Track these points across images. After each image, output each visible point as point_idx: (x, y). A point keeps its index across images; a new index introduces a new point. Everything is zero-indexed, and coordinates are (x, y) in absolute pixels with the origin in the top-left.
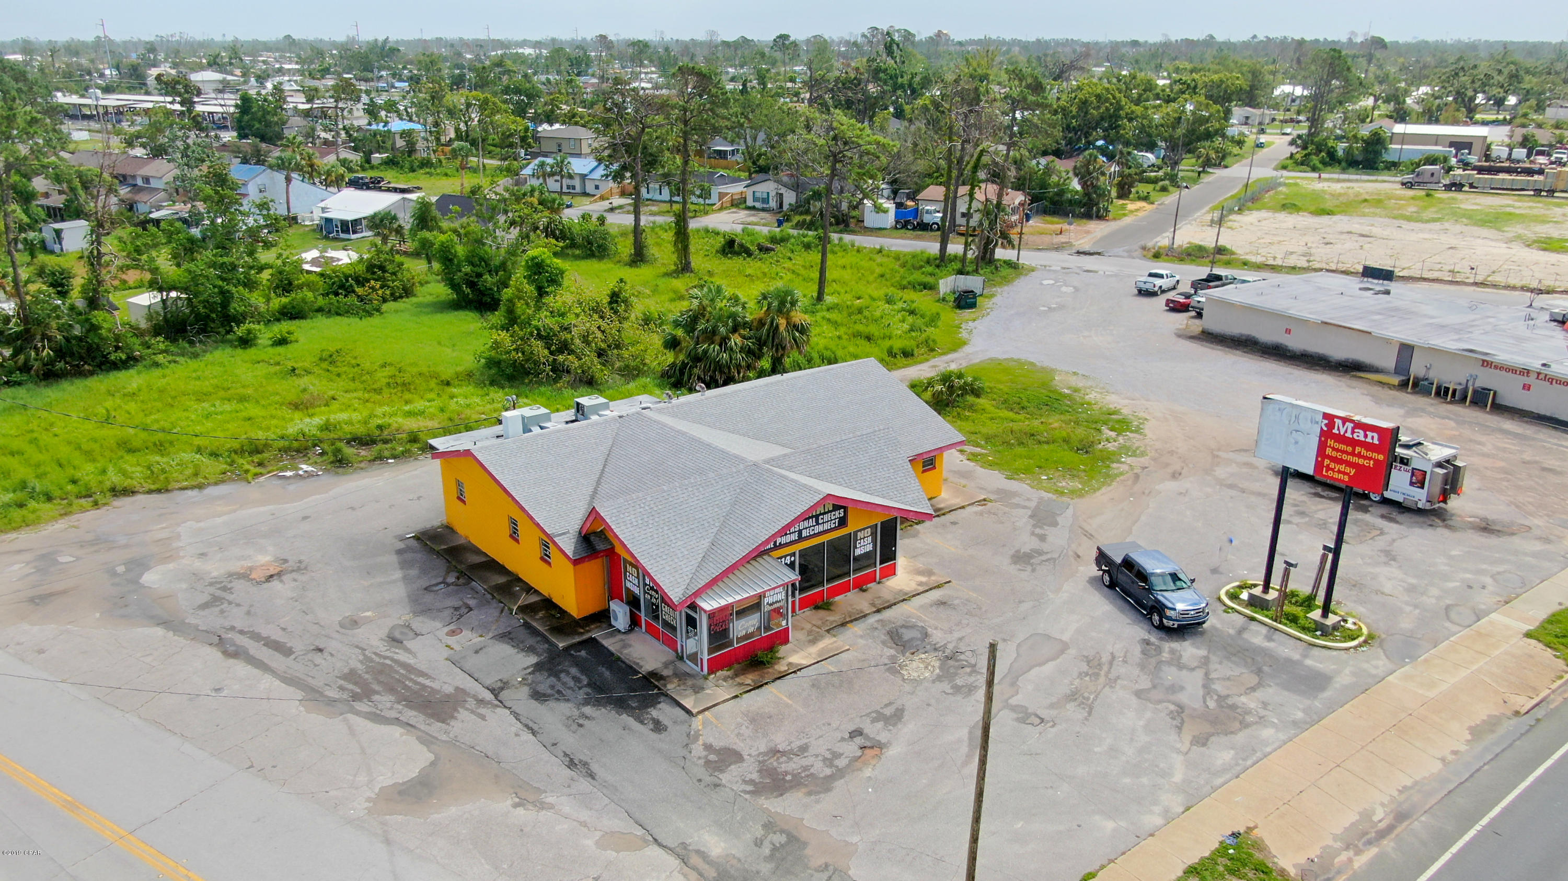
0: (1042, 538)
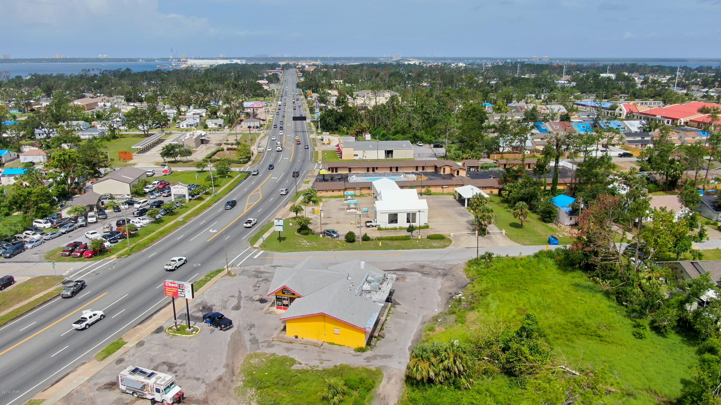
0: (251, 334)
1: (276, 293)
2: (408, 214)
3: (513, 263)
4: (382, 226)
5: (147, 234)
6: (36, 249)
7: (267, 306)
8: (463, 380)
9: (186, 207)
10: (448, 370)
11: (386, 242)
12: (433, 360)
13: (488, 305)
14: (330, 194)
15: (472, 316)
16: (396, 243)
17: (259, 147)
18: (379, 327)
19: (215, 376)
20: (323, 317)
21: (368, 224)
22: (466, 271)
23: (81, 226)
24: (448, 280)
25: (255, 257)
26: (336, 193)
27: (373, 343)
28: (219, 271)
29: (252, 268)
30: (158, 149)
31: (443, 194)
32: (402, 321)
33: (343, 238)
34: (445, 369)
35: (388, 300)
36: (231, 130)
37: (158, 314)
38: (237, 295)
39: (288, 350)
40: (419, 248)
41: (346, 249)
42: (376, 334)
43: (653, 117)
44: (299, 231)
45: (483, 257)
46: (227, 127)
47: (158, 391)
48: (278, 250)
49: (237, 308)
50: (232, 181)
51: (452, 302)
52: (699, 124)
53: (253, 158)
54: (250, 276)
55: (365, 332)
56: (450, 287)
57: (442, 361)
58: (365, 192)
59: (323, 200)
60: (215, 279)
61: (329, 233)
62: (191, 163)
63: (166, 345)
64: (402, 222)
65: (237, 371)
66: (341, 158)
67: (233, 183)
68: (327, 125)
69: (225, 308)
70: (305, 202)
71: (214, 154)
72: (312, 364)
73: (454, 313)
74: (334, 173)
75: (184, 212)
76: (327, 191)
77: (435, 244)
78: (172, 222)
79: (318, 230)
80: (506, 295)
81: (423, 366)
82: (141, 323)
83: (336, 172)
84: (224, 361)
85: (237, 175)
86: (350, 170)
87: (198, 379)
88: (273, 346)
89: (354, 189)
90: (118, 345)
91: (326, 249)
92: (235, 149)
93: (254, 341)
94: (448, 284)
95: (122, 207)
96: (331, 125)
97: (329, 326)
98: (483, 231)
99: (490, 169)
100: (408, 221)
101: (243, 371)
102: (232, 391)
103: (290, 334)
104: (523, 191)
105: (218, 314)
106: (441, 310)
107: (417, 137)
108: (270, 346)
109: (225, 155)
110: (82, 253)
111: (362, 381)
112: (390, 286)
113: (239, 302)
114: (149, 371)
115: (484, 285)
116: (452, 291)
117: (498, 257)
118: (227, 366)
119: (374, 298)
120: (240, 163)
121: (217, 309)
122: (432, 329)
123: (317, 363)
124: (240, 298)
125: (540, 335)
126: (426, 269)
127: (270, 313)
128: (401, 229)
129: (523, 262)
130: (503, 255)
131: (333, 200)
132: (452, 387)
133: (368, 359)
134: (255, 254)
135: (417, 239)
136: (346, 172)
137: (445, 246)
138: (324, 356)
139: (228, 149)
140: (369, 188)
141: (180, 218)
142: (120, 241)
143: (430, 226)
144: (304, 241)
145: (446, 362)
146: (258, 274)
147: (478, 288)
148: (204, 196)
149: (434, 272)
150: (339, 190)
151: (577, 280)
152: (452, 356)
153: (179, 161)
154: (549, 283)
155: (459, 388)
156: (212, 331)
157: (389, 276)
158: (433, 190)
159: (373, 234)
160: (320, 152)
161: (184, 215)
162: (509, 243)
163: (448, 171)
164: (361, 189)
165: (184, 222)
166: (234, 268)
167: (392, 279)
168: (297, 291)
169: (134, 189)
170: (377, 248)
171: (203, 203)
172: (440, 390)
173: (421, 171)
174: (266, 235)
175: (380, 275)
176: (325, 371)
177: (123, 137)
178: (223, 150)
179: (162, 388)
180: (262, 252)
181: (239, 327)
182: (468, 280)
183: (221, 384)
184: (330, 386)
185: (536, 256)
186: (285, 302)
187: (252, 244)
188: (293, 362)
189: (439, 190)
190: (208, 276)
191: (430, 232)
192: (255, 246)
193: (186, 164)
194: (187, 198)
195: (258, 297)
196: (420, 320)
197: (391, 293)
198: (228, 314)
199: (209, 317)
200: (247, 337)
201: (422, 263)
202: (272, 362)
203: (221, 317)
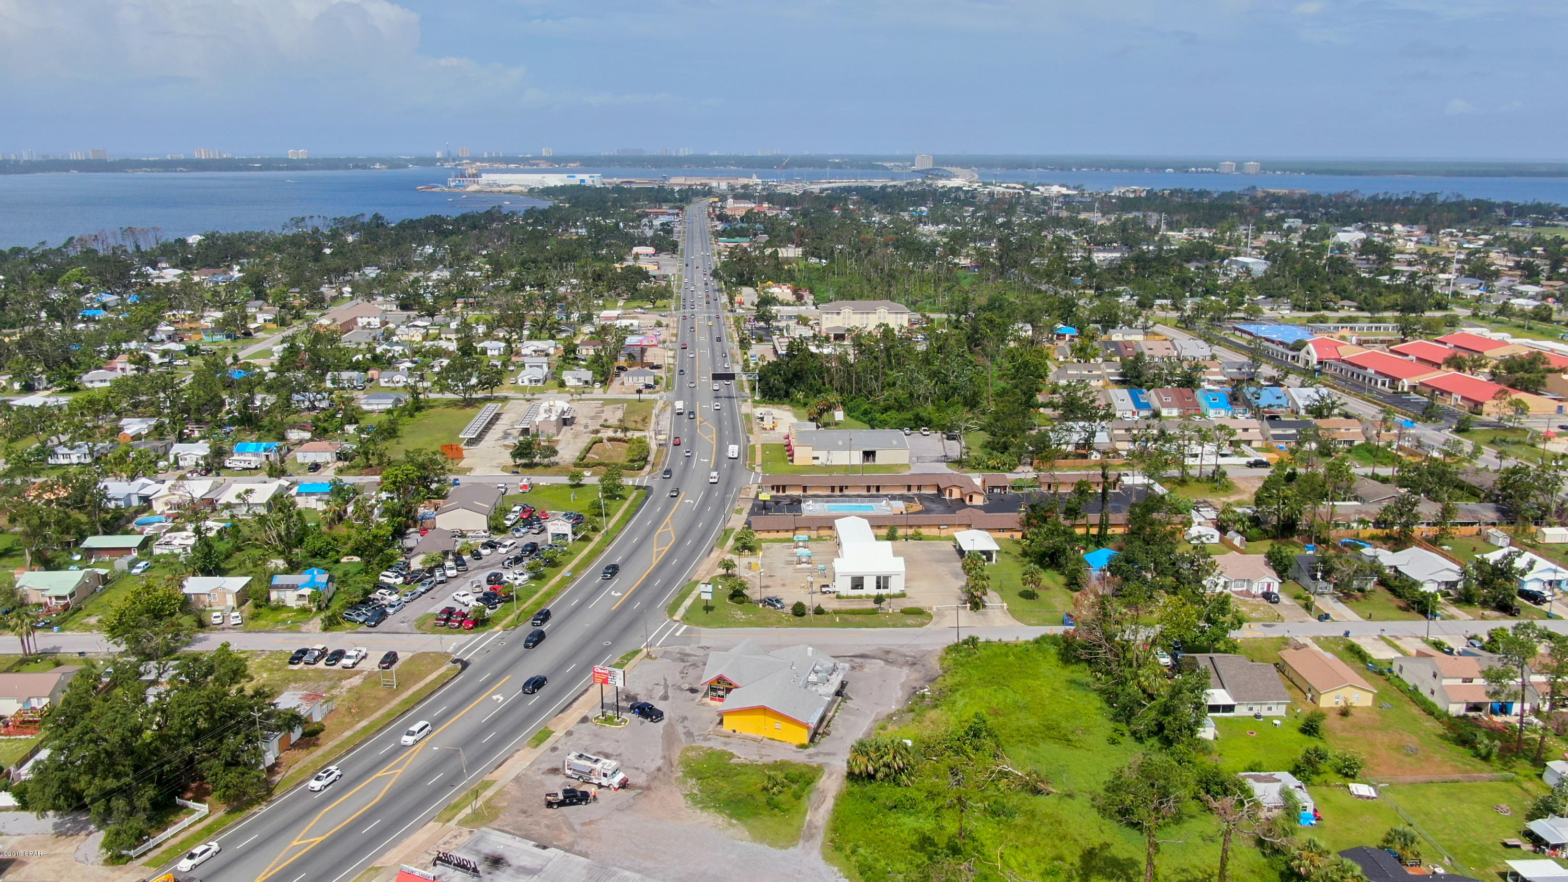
0: (685, 727)
1: (711, 682)
2: (878, 578)
3: (1004, 650)
4: (843, 593)
5: (530, 597)
6: (400, 615)
7: (699, 696)
8: (904, 777)
9: (571, 553)
10: (887, 765)
11: (846, 616)
12: (873, 755)
13: (954, 703)
14: (774, 535)
15: (933, 714)
16: (858, 618)
17: (658, 433)
18: (825, 723)
19: (653, 767)
20: (763, 710)
21: (824, 589)
22: (942, 659)
23: (441, 582)
24: (915, 671)
25: (678, 634)
26: (782, 535)
27: (816, 740)
28: (636, 652)
29: (675, 649)
30: (497, 437)
31: (939, 538)
32: (852, 718)
33: (788, 610)
34: (885, 765)
35: (838, 693)
36: (605, 392)
37: (578, 702)
38: (662, 682)
39: (726, 744)
40: (888, 626)
41: (792, 626)
42: (821, 731)
43: (1361, 371)
44: (732, 597)
45: (966, 642)
46: (597, 385)
47: (605, 775)
48: (705, 625)
49: (665, 698)
50: (626, 505)
51: (914, 698)
52: (1433, 391)
53: (651, 458)
54: (674, 660)
55: (808, 728)
56: (916, 680)
57: (882, 757)
58: (823, 533)
59: (764, 545)
60: (633, 662)
61: (771, 602)
62: (555, 469)
63: (596, 735)
64: (870, 588)
65: (676, 763)
66: (792, 461)
67: (627, 510)
68: (770, 388)
69: (651, 697)
70: (737, 549)
71: (588, 450)
72: (751, 758)
73: (912, 711)
74: (781, 494)
75: (569, 562)
76: (769, 531)
77: (909, 622)
78: (557, 578)
79: (757, 597)
80: (980, 692)
81: (862, 760)
82: (562, 711)
83: (784, 491)
84: (660, 753)
85: (631, 493)
86: (805, 489)
87: (637, 769)
88: (709, 740)
89: (809, 528)
90: (548, 734)
91: (767, 625)
92: (620, 440)
93: (689, 734)
94: (915, 676)
95: (484, 552)
96: (778, 390)
97: (771, 721)
98: (976, 604)
99: (1026, 491)
100: (878, 587)
101: (681, 763)
102: (673, 781)
103: (727, 727)
104: (1046, 543)
105: (647, 704)
106: (899, 707)
107: (922, 419)
108: (706, 739)
109: (605, 450)
110: (460, 622)
111: (801, 775)
112: (840, 678)
113: (666, 692)
114: (595, 758)
115: (957, 679)
116: (917, 685)
117: (988, 642)
118: (664, 757)
119: (820, 691)
120: (632, 469)
121: (642, 699)
122: (883, 728)
123: (757, 758)
124: (666, 686)
125: (989, 735)
126: (891, 657)
127: (703, 705)
128: (868, 597)
129: (1016, 650)
130: (994, 638)
131: (777, 546)
132: (892, 784)
133: (810, 756)
134: (676, 630)
135: (887, 614)
136: (798, 493)
137: (922, 625)
138: (764, 752)
139: (610, 440)
140: (830, 528)
141: (566, 571)
142: (499, 606)
143: (908, 595)
144: (738, 613)
145: (885, 758)
146: (683, 657)
147: (950, 681)
148: (591, 534)
149: (902, 660)
150: (787, 531)
151: (1075, 676)
152: (892, 752)
153: (537, 465)
154: (1038, 678)
155: (899, 785)
156: (642, 723)
157: (841, 665)
158: (924, 531)
159: (829, 604)
160: (758, 446)
161: (570, 566)
162: (1010, 621)
163: (956, 494)
164: (819, 528)
165: (572, 579)
166: (653, 649)
167: (844, 669)
168: (735, 681)
169: (493, 523)
170: (833, 624)
171: (591, 546)
172: (880, 786)
173: (916, 492)
174: (688, 602)
175: (829, 664)
176: (765, 766)
177: (431, 407)
178: (601, 441)
179: (609, 773)
180: (685, 627)
181: (670, 719)
182: (941, 672)
183: (661, 774)
184: (769, 777)
185: (1037, 641)
186: (720, 693)
187: (671, 616)
188: (732, 756)
189: (934, 531)
190: (623, 658)
191: (907, 604)
192: (675, 618)
193: (550, 470)
194: (570, 538)
195: (687, 686)
196: (873, 717)
197: (843, 685)
198: (659, 705)
199: (638, 707)
200: (680, 729)
201: (889, 648)
202: (710, 755)
203: (651, 708)
